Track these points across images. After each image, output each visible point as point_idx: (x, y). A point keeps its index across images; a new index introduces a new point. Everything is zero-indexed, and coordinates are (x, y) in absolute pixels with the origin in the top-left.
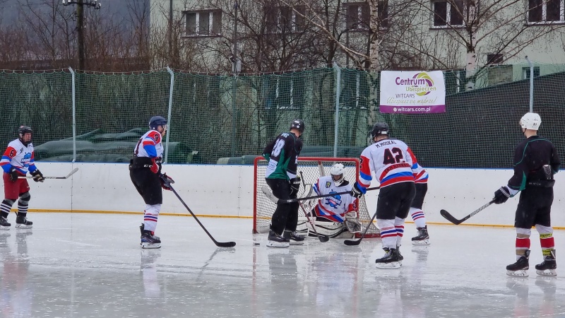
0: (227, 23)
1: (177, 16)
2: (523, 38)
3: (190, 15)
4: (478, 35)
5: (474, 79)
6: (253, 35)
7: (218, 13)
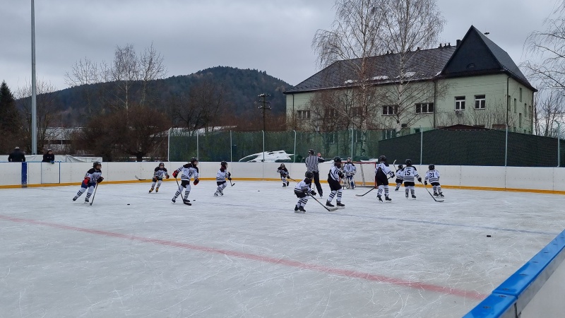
0: (312, 115)
1: (296, 112)
2: (416, 118)
3: (300, 112)
4: (400, 118)
6: (321, 119)
7: (309, 112)
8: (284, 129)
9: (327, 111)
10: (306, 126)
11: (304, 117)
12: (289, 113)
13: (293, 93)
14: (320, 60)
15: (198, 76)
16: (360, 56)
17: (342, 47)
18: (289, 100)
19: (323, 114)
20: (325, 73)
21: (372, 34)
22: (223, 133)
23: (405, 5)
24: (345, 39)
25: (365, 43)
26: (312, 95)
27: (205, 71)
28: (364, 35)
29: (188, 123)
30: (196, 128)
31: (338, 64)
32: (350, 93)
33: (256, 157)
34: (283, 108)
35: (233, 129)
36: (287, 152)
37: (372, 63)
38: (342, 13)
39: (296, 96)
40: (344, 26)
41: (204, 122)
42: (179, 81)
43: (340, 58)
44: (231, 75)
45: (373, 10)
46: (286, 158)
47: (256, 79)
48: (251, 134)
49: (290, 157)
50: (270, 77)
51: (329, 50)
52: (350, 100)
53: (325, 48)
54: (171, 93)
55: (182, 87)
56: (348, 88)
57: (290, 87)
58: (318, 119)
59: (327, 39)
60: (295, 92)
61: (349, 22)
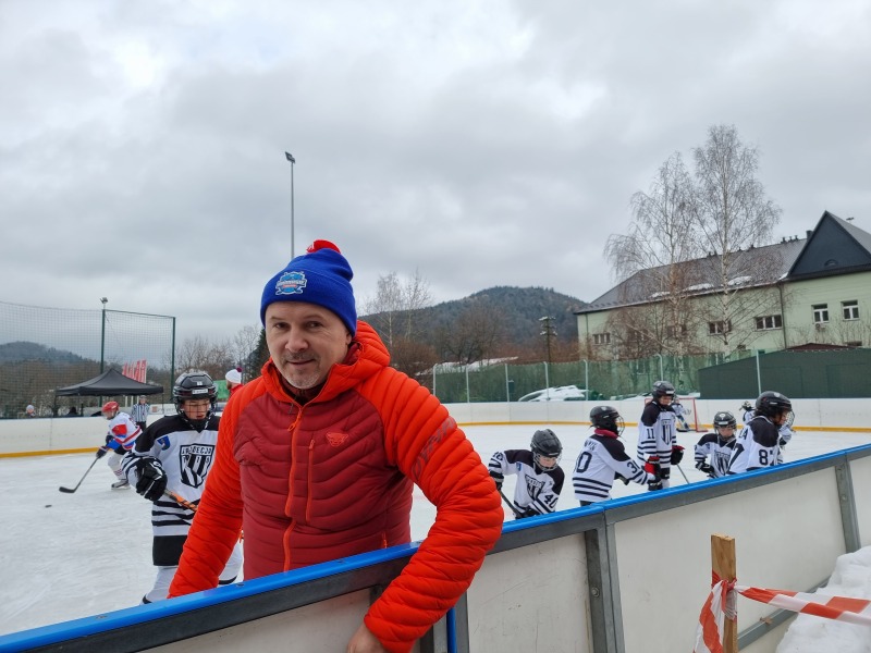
0: (612, 339)
1: (590, 336)
3: (596, 336)
4: (729, 337)
5: (729, 357)
6: (624, 343)
7: (608, 335)
8: (576, 358)
9: (631, 332)
10: (605, 354)
11: (603, 341)
12: (582, 339)
13: (586, 313)
14: (615, 272)
15: (471, 300)
16: (667, 262)
17: (643, 254)
18: (581, 321)
19: (624, 335)
20: (623, 287)
21: (680, 236)
22: (499, 368)
23: (722, 197)
24: (645, 243)
25: (673, 247)
26: (608, 314)
27: (479, 294)
28: (671, 236)
29: (459, 356)
30: (469, 362)
31: (641, 275)
32: (659, 310)
33: (539, 395)
34: (574, 333)
35: (510, 362)
36: (580, 388)
37: (684, 271)
38: (640, 213)
39: (590, 317)
40: (643, 227)
41: (477, 355)
43: (640, 268)
44: (511, 295)
45: (682, 206)
46: (578, 395)
47: (542, 298)
48: (533, 366)
49: (584, 393)
50: (559, 295)
51: (625, 259)
52: (660, 319)
53: (620, 256)
54: (442, 321)
55: (454, 314)
56: (657, 303)
57: (585, 305)
58: (620, 344)
59: (621, 246)
60: (588, 311)
61: (649, 223)
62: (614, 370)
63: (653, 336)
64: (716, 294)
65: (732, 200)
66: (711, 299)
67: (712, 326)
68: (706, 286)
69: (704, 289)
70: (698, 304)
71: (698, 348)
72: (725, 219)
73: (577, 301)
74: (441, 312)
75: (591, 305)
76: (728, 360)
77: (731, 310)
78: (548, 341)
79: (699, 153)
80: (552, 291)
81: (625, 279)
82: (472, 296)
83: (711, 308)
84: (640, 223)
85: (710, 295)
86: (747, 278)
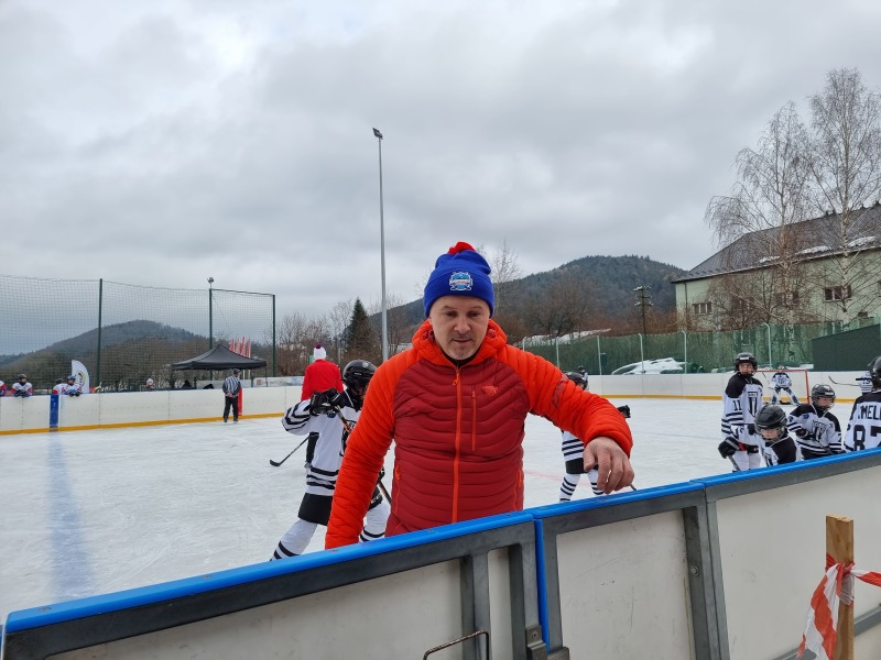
0: (714, 308)
1: (689, 306)
3: (696, 306)
4: (848, 304)
5: (848, 325)
6: (727, 313)
7: (709, 304)
8: (674, 329)
9: (735, 300)
10: (706, 324)
11: (703, 311)
12: (680, 308)
13: (685, 282)
14: (718, 237)
15: (561, 271)
16: (777, 224)
17: (749, 216)
18: (680, 290)
19: (727, 303)
20: (727, 252)
21: (792, 194)
22: (591, 340)
23: (843, 150)
24: (752, 205)
25: (784, 207)
26: (710, 281)
27: (570, 265)
28: (782, 196)
29: (549, 329)
30: (560, 335)
31: (747, 238)
32: (767, 276)
33: (634, 367)
34: (672, 302)
35: (602, 335)
36: (677, 360)
37: (796, 232)
38: (747, 172)
39: (690, 285)
40: (750, 187)
41: (568, 328)
42: (539, 280)
43: (745, 231)
44: (603, 265)
45: (796, 161)
46: (676, 368)
47: (636, 267)
48: (627, 338)
49: (682, 366)
50: (655, 263)
51: (729, 222)
52: (768, 285)
53: (724, 220)
54: (530, 294)
55: (543, 286)
56: (765, 268)
57: (684, 273)
58: (722, 314)
59: (726, 208)
60: (687, 279)
61: (757, 182)
62: (716, 342)
63: (760, 305)
64: (833, 257)
65: (854, 152)
66: (827, 262)
67: (828, 293)
68: (823, 248)
69: (820, 252)
70: (812, 269)
71: (811, 316)
72: (847, 174)
73: (676, 269)
74: (530, 284)
75: (690, 273)
76: (847, 329)
77: (851, 274)
78: (643, 311)
79: (816, 102)
80: (647, 259)
81: (728, 244)
82: (562, 267)
83: (827, 273)
84: (746, 183)
85: (827, 258)
86: (870, 238)
